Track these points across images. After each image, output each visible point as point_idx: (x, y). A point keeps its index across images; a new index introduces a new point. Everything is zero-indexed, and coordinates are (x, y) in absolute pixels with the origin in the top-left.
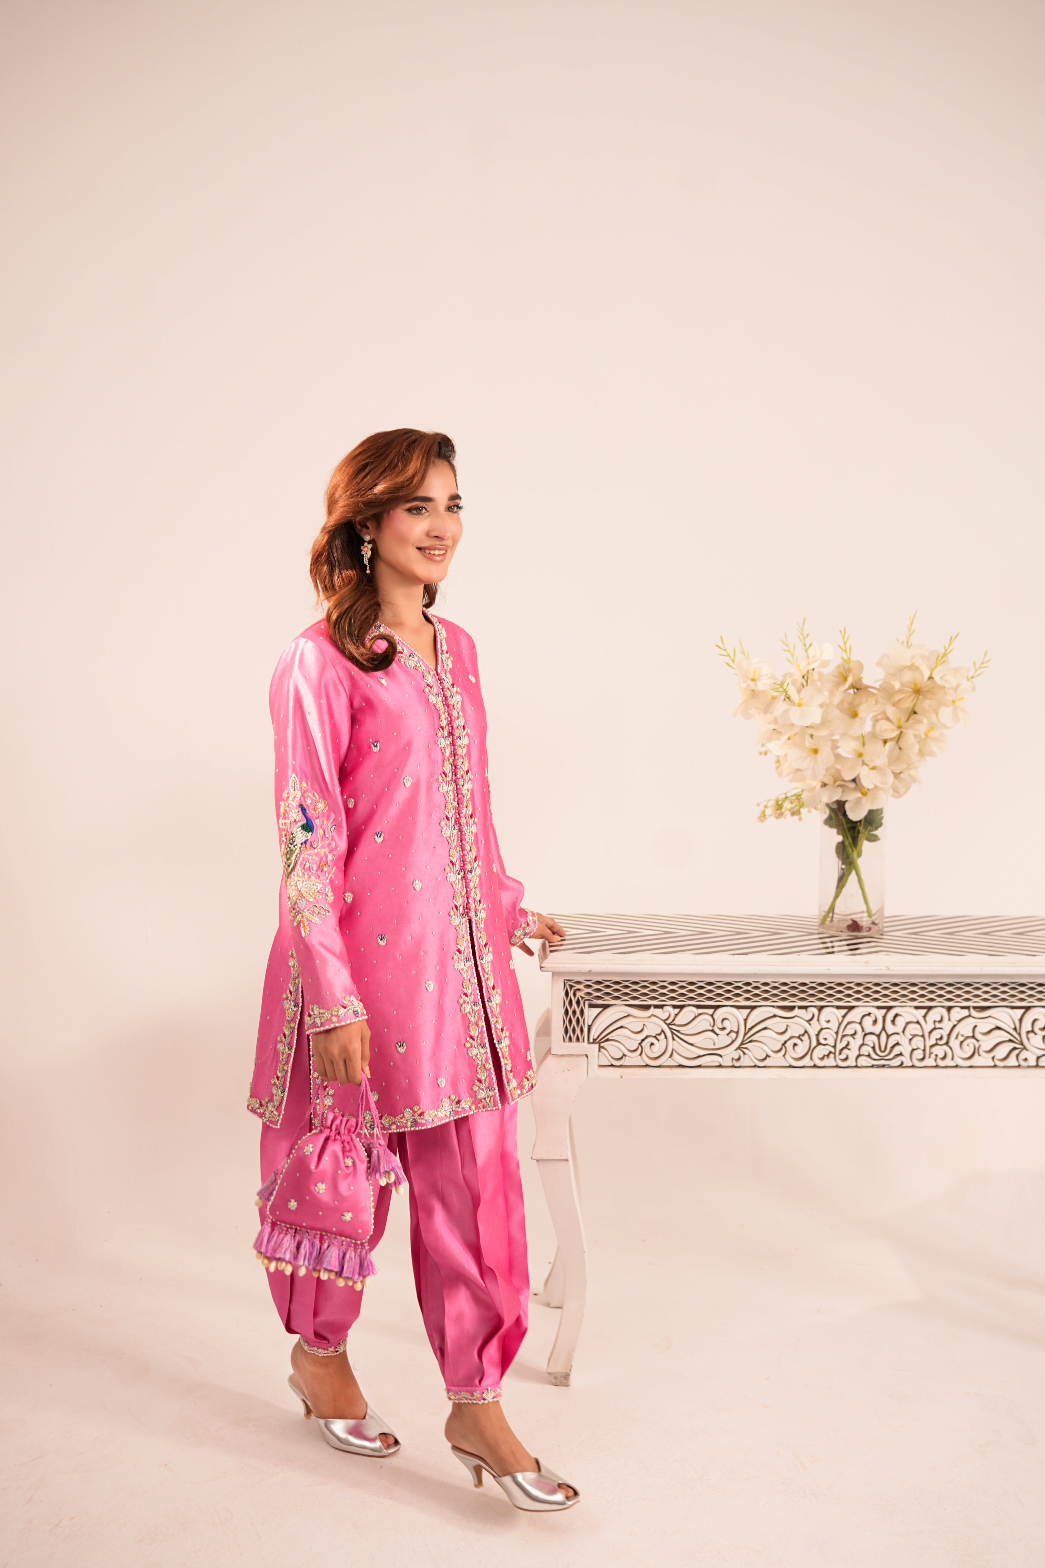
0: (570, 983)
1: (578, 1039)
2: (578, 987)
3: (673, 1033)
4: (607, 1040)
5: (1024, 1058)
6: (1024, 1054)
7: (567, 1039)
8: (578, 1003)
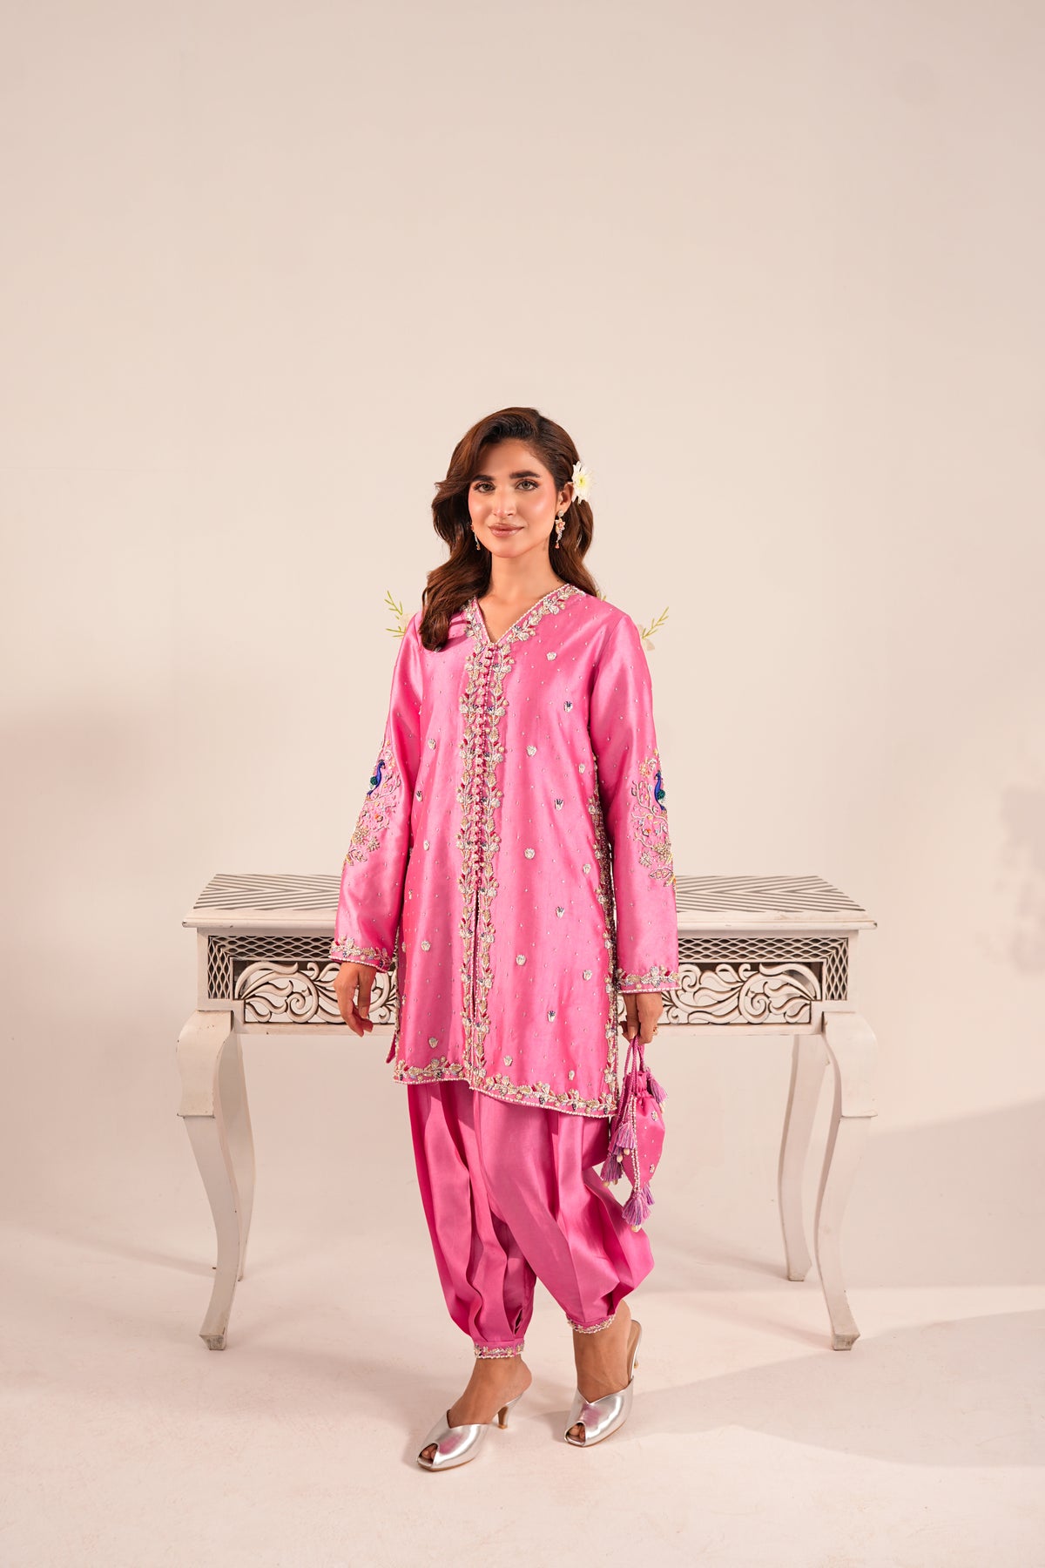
0: (214, 939)
1: (223, 996)
2: (222, 943)
3: (317, 989)
4: (254, 996)
5: (675, 1015)
6: (674, 1012)
7: (212, 996)
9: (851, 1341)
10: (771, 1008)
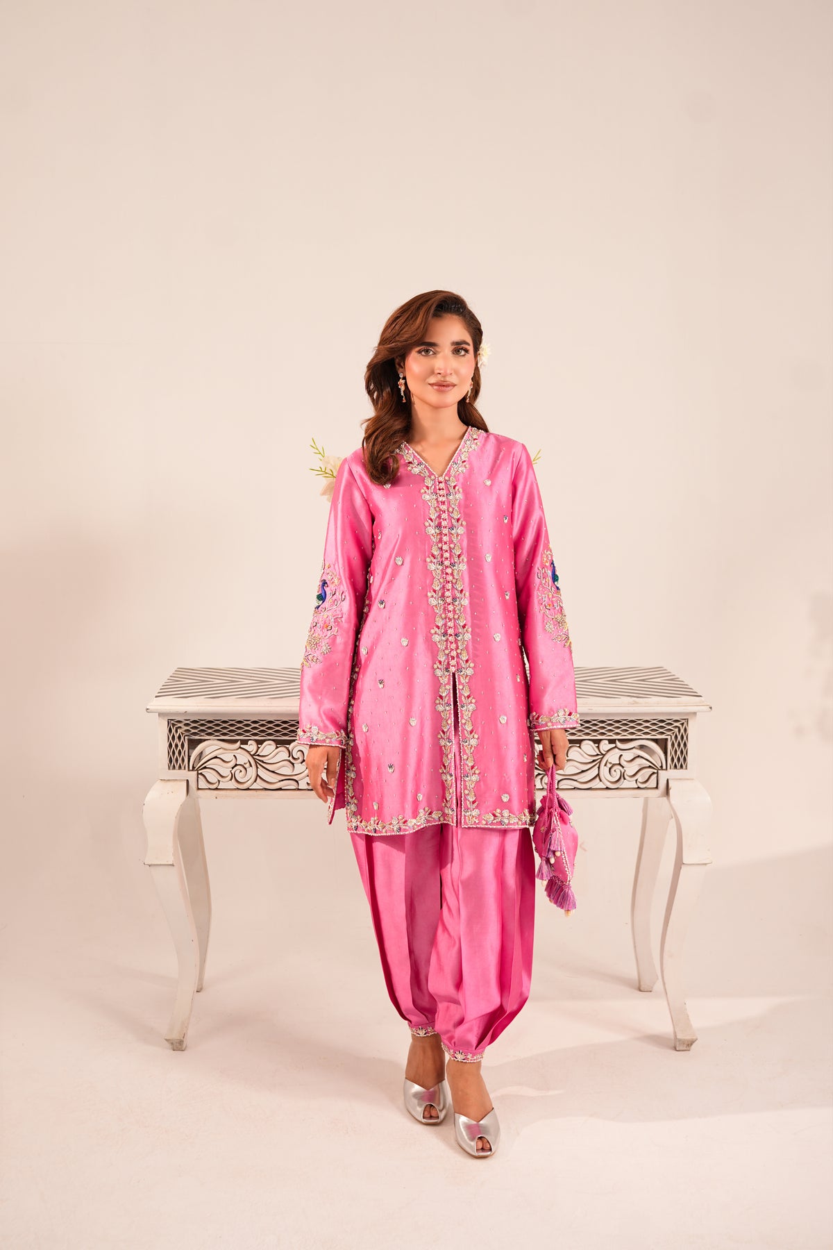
0: (172, 722)
1: (180, 767)
2: (179, 725)
3: (255, 762)
4: (205, 768)
7: (171, 768)
8: (179, 738)
9: (690, 1044)
10: (626, 776)
